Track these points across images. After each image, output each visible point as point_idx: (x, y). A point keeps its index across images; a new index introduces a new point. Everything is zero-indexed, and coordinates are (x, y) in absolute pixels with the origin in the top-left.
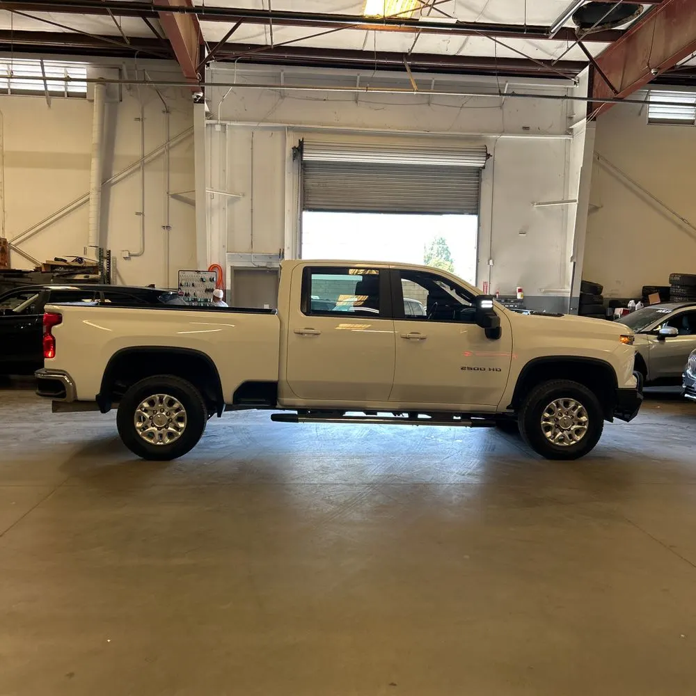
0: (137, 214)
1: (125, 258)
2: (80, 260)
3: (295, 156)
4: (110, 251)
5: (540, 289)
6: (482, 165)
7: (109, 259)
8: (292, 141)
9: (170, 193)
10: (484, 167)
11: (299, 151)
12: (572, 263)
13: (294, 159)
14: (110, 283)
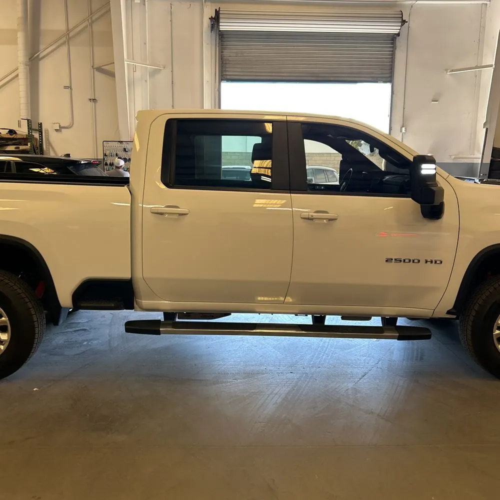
0: (65, 87)
1: (57, 130)
2: (11, 132)
3: (212, 27)
4: (41, 123)
5: (451, 156)
6: (396, 32)
7: (41, 132)
8: (209, 12)
9: (95, 66)
10: (398, 35)
11: (216, 20)
12: (485, 129)
13: (212, 30)
14: (42, 154)
